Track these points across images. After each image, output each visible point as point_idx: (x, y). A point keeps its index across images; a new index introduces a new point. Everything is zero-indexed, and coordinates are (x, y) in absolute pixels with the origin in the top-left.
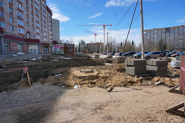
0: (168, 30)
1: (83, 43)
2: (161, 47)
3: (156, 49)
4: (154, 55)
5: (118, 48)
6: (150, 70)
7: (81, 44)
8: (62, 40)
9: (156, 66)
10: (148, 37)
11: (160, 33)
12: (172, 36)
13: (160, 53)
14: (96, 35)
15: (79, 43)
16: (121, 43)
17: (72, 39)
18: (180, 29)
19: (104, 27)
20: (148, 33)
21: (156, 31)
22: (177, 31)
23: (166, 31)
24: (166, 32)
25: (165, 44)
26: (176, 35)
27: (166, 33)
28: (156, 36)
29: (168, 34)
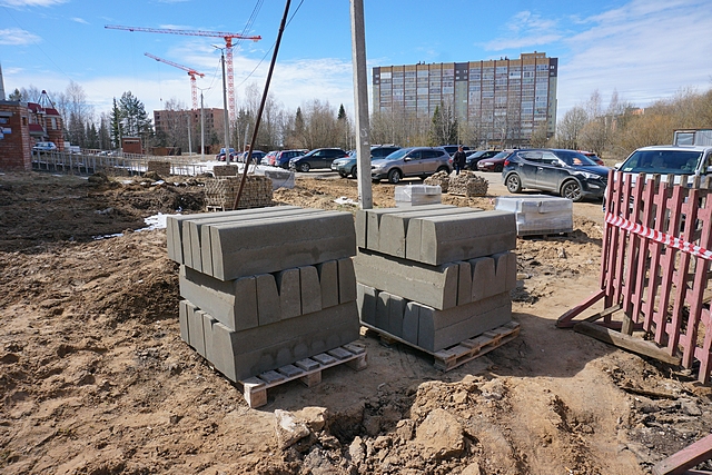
0: (461, 70)
1: (132, 107)
2: (439, 132)
3: (423, 139)
4: (416, 164)
5: (287, 131)
6: (384, 296)
7: (126, 114)
8: (27, 88)
9: (437, 268)
10: (399, 94)
11: (436, 82)
12: (475, 95)
13: (440, 154)
14: (193, 78)
15: (116, 109)
16: (299, 113)
17: (76, 89)
18: (501, 70)
19: (229, 45)
20: (398, 81)
21: (423, 72)
22: (488, 76)
23: (456, 75)
24: (455, 80)
25: (453, 122)
26: (488, 93)
27: (457, 83)
28: (423, 91)
29: (461, 84)
